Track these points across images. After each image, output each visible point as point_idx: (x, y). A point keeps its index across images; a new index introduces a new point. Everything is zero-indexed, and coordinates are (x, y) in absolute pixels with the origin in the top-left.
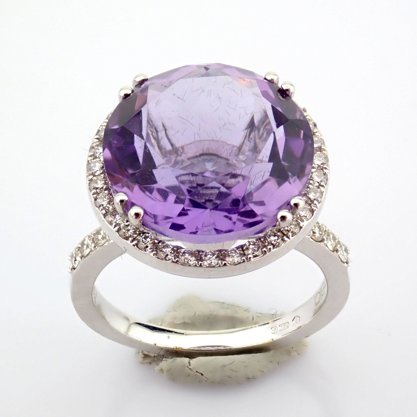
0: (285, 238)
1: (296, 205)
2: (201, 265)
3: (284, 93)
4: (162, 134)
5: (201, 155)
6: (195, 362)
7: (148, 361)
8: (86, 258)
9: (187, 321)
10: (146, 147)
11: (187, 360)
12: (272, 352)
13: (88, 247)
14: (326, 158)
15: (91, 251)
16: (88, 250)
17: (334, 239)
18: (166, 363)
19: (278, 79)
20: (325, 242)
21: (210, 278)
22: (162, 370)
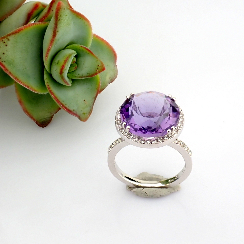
0: (169, 138)
1: (173, 129)
2: (145, 144)
3: (173, 100)
4: (137, 109)
5: (148, 116)
6: (144, 189)
7: (130, 189)
8: (113, 148)
9: (143, 178)
10: (132, 110)
11: (142, 189)
12: (169, 189)
13: (114, 145)
14: (184, 119)
15: (115, 146)
16: (114, 146)
17: (187, 147)
18: (135, 189)
19: (172, 96)
20: (184, 147)
21: (147, 148)
22: (134, 192)
